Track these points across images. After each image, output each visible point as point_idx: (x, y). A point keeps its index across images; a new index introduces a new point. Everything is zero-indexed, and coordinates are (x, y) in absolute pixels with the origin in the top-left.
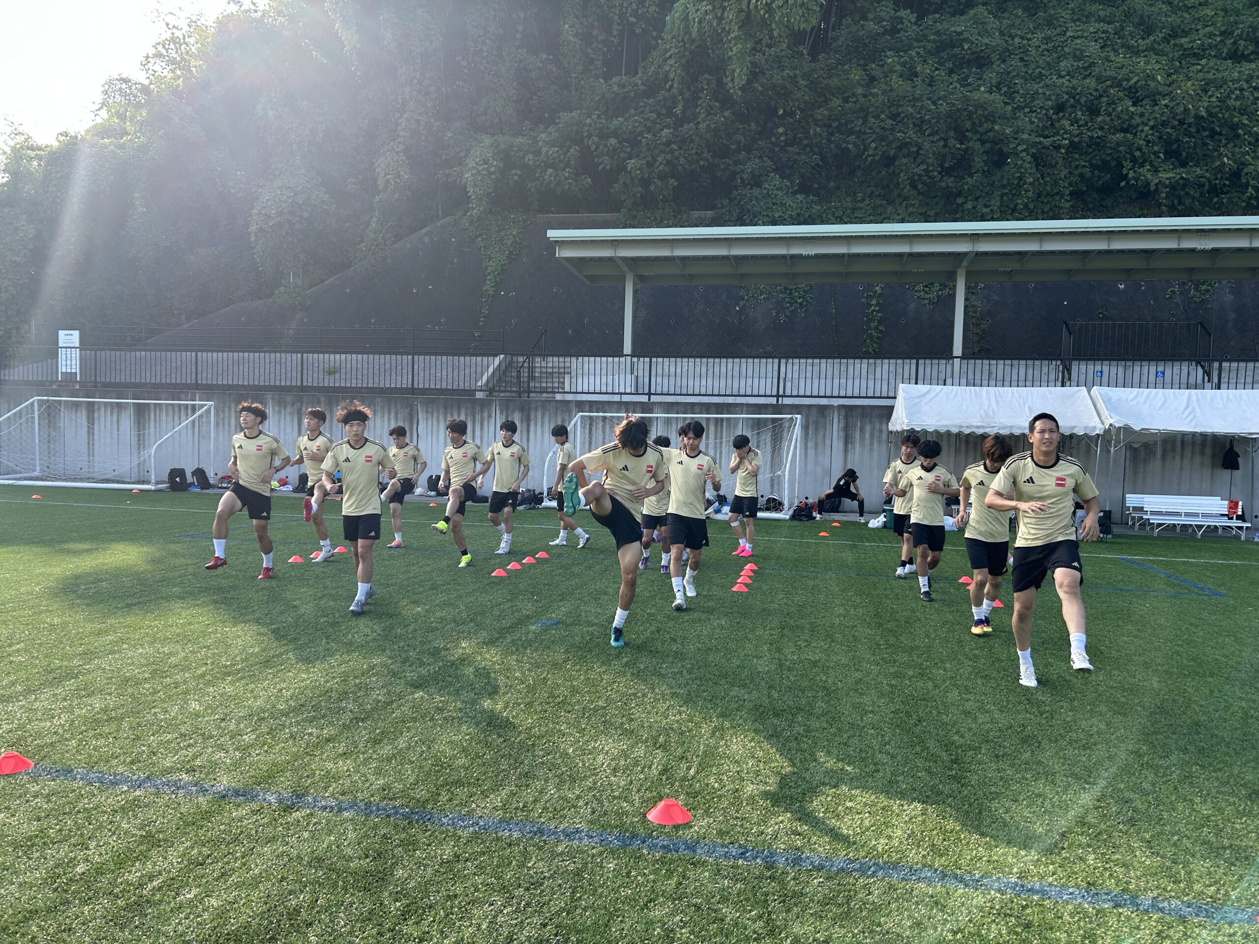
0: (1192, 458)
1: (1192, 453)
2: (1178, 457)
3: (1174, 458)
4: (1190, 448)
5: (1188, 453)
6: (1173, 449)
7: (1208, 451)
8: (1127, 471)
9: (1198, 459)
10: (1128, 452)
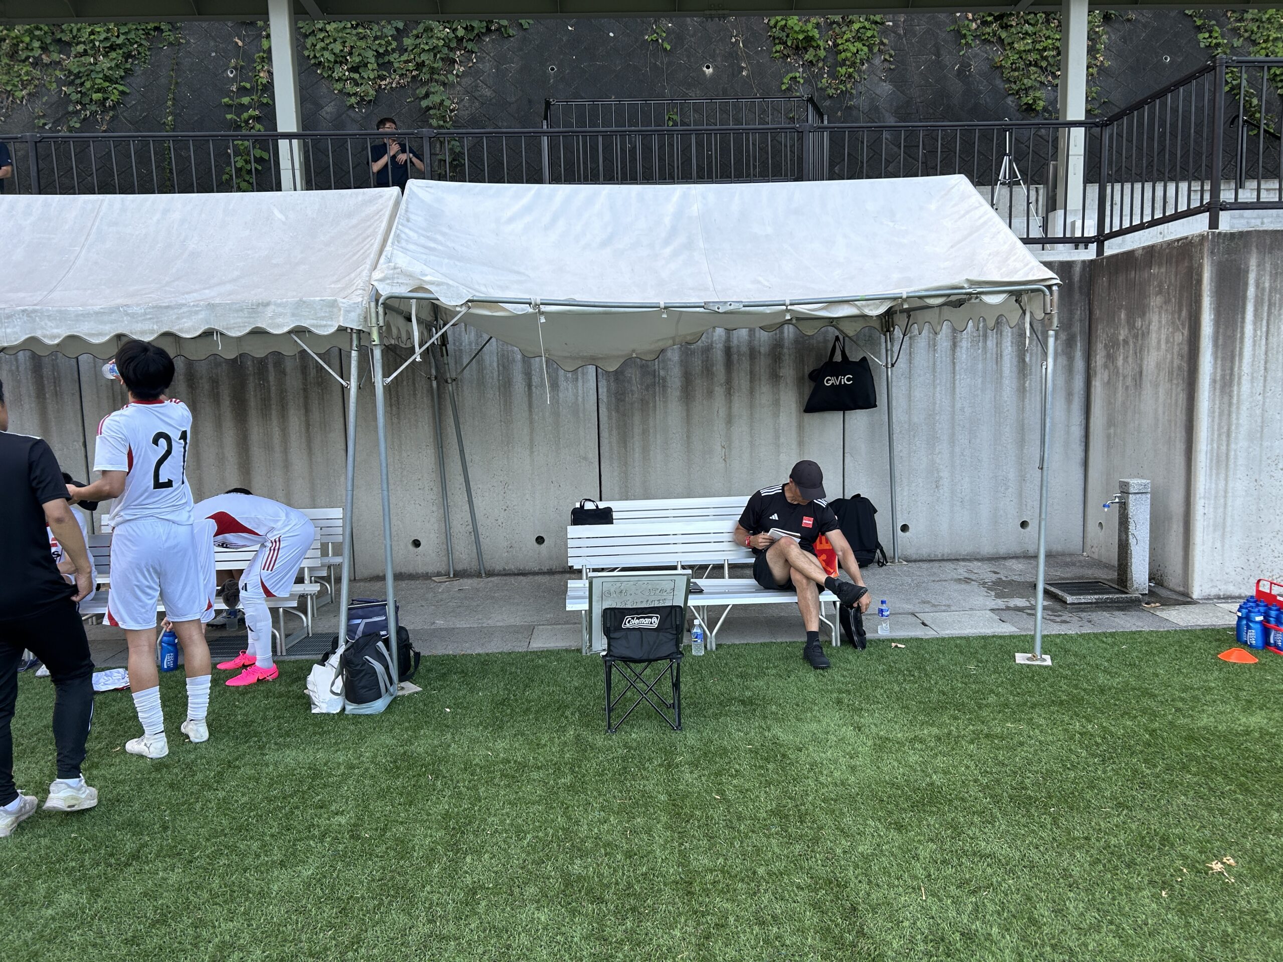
0: (752, 391)
1: (752, 381)
2: (719, 391)
3: (710, 393)
4: (746, 365)
5: (742, 380)
6: (708, 371)
7: (788, 372)
8: (605, 434)
9: (765, 393)
10: (603, 383)
